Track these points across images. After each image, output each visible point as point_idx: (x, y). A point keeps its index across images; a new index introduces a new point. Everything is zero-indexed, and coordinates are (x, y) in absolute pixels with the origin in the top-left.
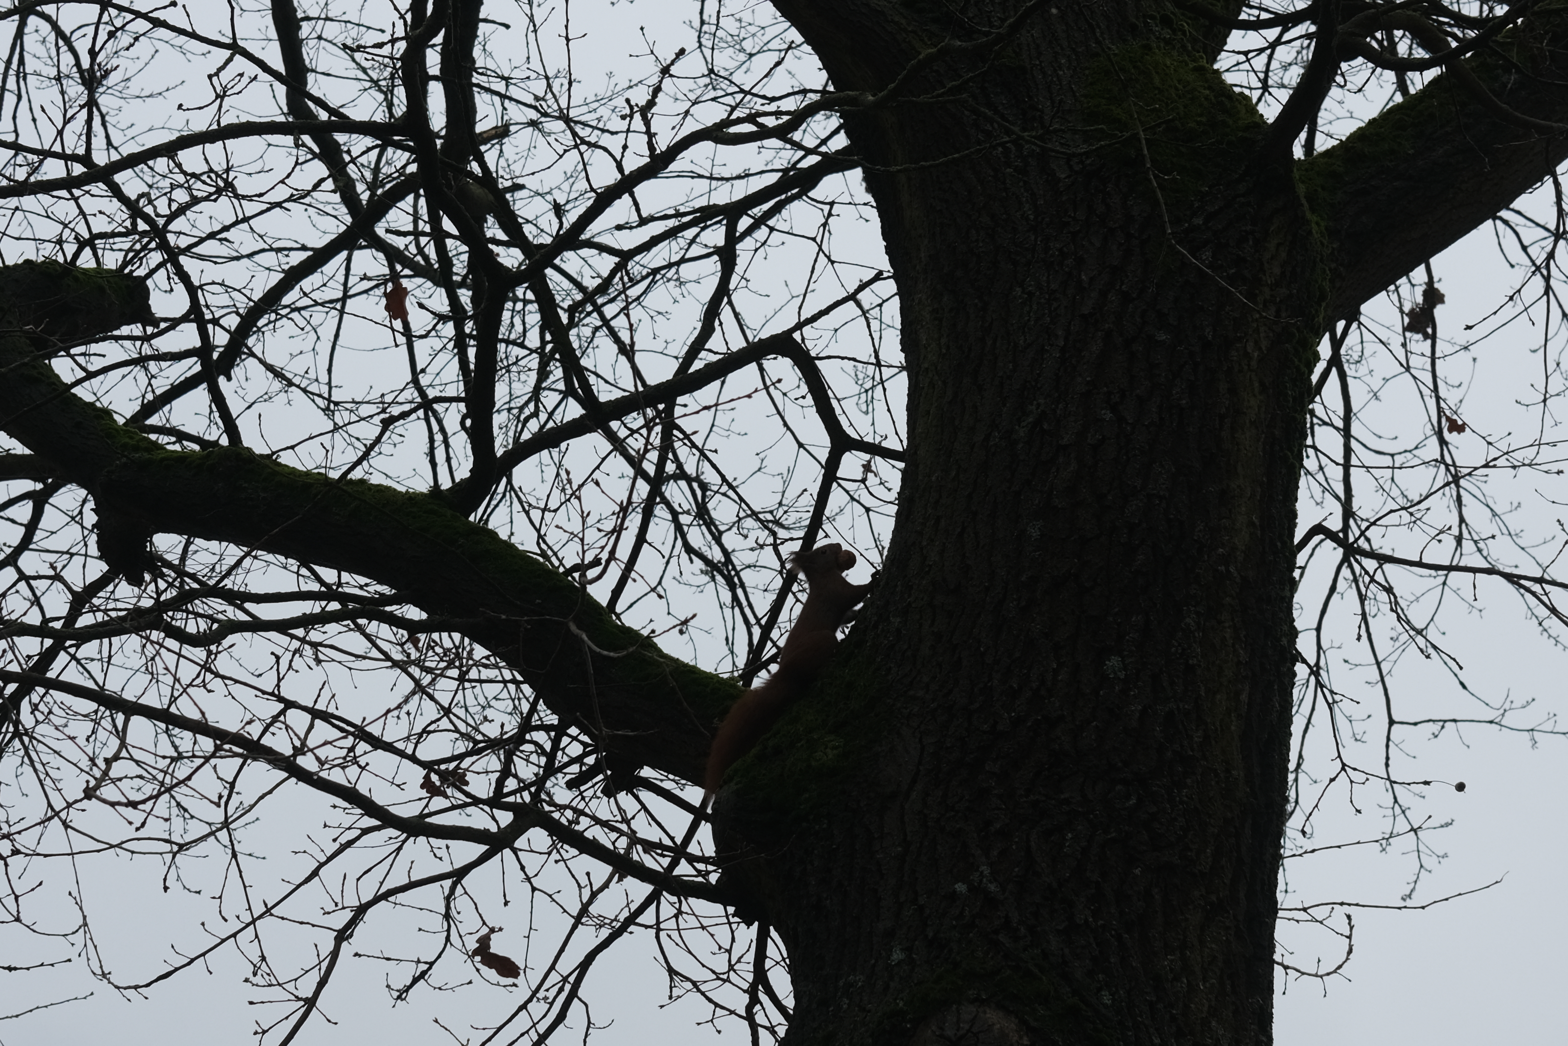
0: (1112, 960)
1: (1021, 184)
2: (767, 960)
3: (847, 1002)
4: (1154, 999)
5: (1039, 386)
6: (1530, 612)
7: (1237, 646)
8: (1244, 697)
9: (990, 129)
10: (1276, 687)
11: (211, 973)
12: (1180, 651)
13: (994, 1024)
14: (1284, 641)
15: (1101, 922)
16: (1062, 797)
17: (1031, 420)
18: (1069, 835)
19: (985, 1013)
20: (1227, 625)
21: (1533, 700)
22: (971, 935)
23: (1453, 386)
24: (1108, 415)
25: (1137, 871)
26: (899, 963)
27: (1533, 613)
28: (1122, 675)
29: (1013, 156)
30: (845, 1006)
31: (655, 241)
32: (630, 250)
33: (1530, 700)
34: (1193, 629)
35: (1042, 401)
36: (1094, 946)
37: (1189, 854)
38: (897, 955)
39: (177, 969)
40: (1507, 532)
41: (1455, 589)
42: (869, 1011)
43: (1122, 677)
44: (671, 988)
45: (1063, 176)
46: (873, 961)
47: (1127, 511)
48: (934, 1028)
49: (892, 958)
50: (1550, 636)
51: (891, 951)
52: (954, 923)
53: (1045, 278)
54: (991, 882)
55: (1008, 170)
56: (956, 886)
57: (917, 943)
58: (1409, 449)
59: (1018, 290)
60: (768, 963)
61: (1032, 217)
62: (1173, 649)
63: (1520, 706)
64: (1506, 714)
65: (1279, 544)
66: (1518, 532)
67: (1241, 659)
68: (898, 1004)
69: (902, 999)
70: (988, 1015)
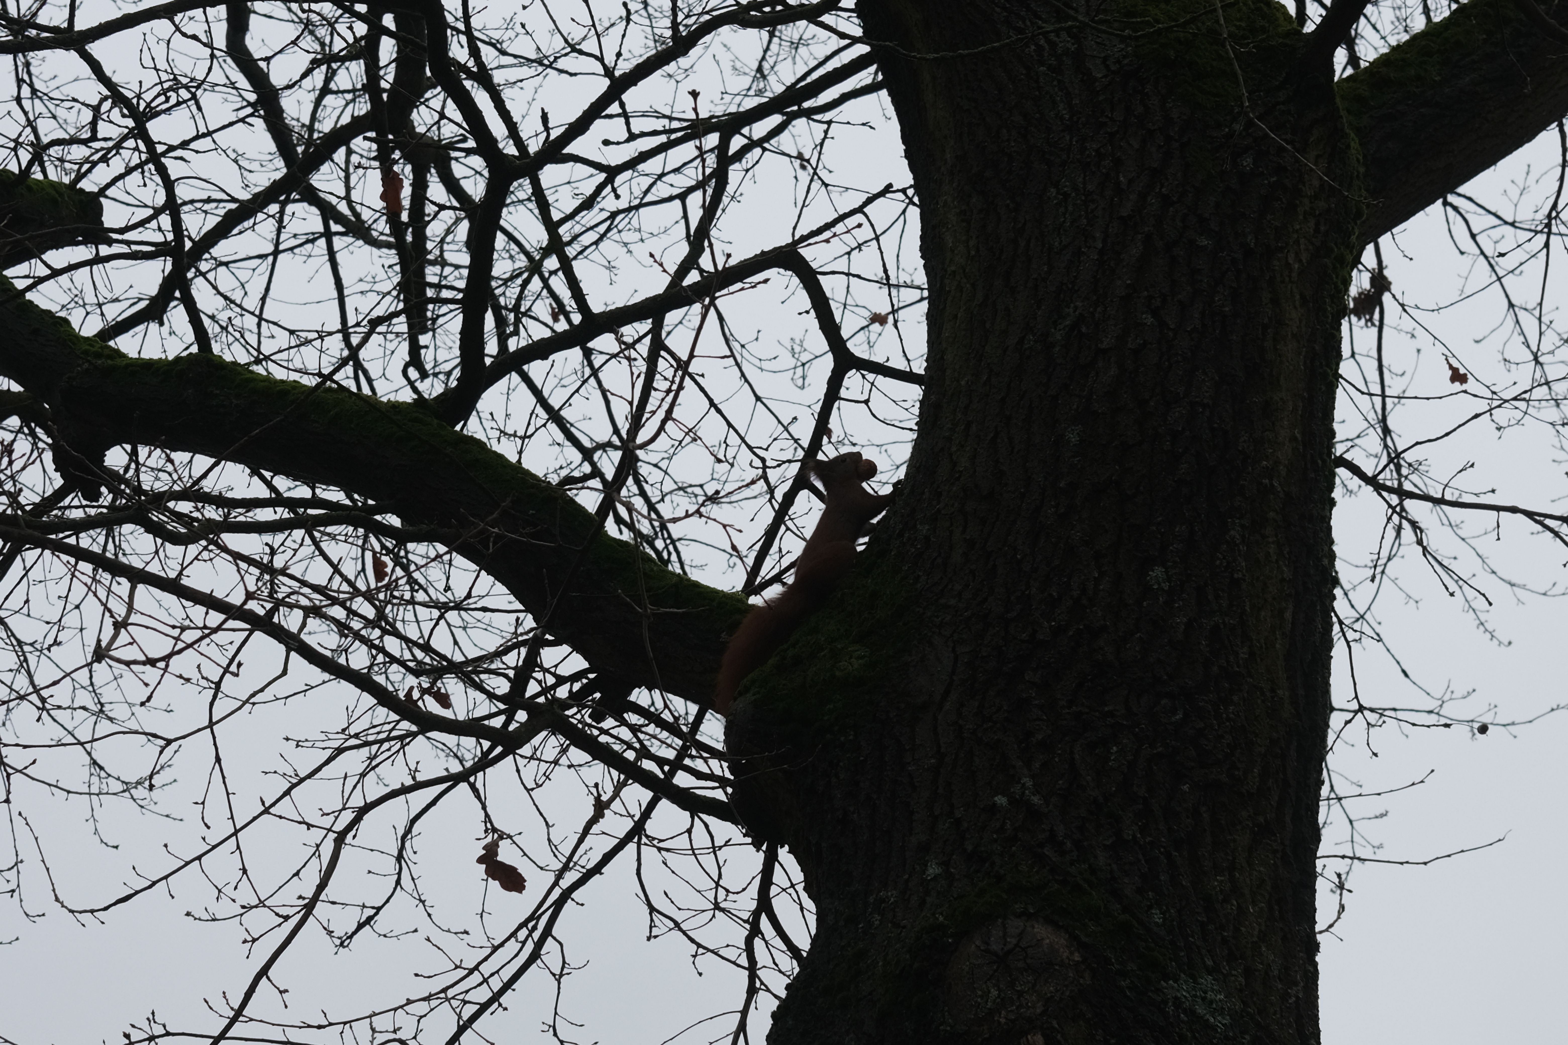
0: (1162, 878)
1: (1055, 83)
2: (773, 887)
3: (879, 918)
4: (1205, 919)
5: (1076, 288)
6: (1467, 605)
7: (1281, 563)
8: (1288, 615)
9: (1022, 26)
10: (1318, 608)
11: (173, 897)
12: (1225, 564)
13: (1043, 939)
14: (1326, 562)
15: (1148, 839)
16: (1106, 709)
17: (1068, 323)
18: (1115, 748)
19: (1033, 927)
20: (1270, 540)
21: (1474, 690)
22: (1014, 848)
23: (1397, 375)
24: (1149, 320)
25: (1186, 788)
26: (935, 878)
27: (1470, 606)
28: (1166, 586)
29: (1046, 55)
30: (877, 923)
31: (644, 156)
32: (617, 165)
33: (1471, 690)
34: (1238, 542)
35: (1079, 304)
36: (1143, 862)
37: (1237, 773)
38: (933, 870)
39: (137, 892)
40: (1448, 523)
41: (1393, 578)
42: (904, 927)
43: (1166, 588)
44: (651, 927)
45: (1099, 75)
46: (906, 877)
47: (1169, 418)
48: (978, 943)
49: (928, 873)
50: (1486, 630)
51: (926, 866)
52: (995, 836)
53: (1081, 179)
54: (1034, 795)
55: (1042, 68)
56: (996, 799)
57: (954, 857)
58: (1350, 438)
59: (1053, 190)
60: (774, 890)
61: (1067, 116)
62: (1218, 562)
63: (1460, 696)
64: (1444, 705)
65: (1320, 462)
66: (1458, 522)
67: (1285, 576)
68: (937, 919)
69: (941, 914)
70: (1035, 930)
